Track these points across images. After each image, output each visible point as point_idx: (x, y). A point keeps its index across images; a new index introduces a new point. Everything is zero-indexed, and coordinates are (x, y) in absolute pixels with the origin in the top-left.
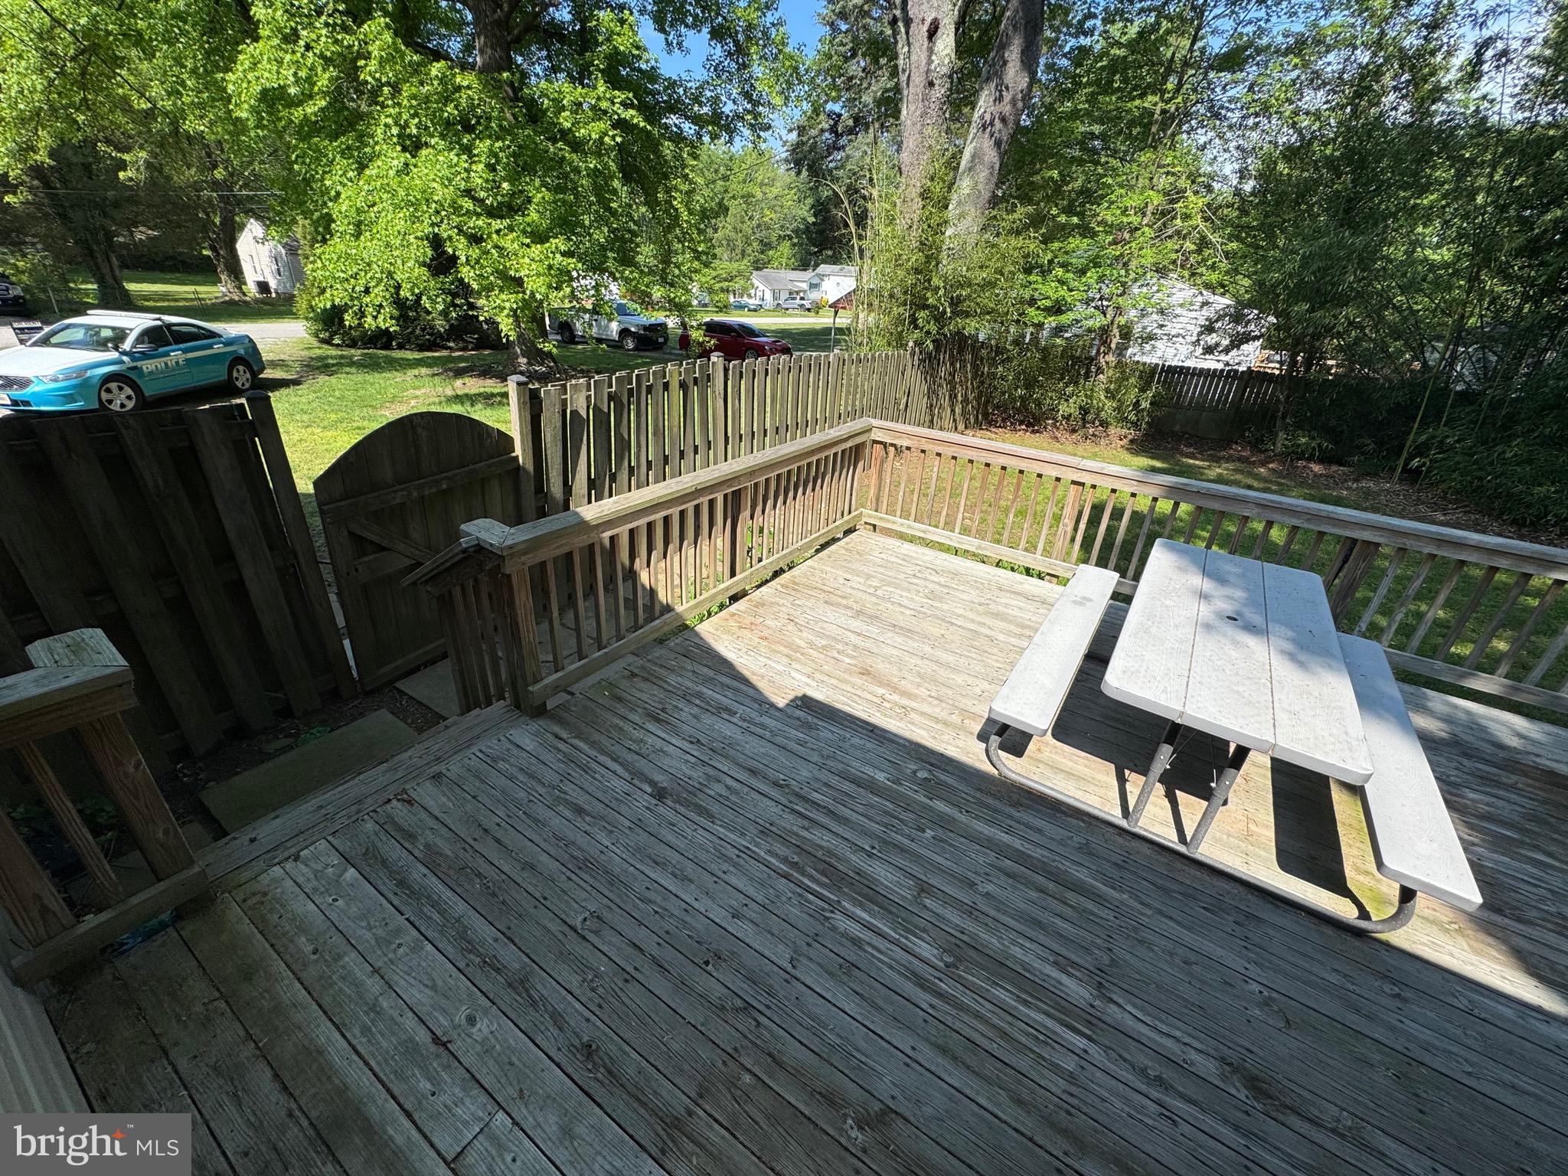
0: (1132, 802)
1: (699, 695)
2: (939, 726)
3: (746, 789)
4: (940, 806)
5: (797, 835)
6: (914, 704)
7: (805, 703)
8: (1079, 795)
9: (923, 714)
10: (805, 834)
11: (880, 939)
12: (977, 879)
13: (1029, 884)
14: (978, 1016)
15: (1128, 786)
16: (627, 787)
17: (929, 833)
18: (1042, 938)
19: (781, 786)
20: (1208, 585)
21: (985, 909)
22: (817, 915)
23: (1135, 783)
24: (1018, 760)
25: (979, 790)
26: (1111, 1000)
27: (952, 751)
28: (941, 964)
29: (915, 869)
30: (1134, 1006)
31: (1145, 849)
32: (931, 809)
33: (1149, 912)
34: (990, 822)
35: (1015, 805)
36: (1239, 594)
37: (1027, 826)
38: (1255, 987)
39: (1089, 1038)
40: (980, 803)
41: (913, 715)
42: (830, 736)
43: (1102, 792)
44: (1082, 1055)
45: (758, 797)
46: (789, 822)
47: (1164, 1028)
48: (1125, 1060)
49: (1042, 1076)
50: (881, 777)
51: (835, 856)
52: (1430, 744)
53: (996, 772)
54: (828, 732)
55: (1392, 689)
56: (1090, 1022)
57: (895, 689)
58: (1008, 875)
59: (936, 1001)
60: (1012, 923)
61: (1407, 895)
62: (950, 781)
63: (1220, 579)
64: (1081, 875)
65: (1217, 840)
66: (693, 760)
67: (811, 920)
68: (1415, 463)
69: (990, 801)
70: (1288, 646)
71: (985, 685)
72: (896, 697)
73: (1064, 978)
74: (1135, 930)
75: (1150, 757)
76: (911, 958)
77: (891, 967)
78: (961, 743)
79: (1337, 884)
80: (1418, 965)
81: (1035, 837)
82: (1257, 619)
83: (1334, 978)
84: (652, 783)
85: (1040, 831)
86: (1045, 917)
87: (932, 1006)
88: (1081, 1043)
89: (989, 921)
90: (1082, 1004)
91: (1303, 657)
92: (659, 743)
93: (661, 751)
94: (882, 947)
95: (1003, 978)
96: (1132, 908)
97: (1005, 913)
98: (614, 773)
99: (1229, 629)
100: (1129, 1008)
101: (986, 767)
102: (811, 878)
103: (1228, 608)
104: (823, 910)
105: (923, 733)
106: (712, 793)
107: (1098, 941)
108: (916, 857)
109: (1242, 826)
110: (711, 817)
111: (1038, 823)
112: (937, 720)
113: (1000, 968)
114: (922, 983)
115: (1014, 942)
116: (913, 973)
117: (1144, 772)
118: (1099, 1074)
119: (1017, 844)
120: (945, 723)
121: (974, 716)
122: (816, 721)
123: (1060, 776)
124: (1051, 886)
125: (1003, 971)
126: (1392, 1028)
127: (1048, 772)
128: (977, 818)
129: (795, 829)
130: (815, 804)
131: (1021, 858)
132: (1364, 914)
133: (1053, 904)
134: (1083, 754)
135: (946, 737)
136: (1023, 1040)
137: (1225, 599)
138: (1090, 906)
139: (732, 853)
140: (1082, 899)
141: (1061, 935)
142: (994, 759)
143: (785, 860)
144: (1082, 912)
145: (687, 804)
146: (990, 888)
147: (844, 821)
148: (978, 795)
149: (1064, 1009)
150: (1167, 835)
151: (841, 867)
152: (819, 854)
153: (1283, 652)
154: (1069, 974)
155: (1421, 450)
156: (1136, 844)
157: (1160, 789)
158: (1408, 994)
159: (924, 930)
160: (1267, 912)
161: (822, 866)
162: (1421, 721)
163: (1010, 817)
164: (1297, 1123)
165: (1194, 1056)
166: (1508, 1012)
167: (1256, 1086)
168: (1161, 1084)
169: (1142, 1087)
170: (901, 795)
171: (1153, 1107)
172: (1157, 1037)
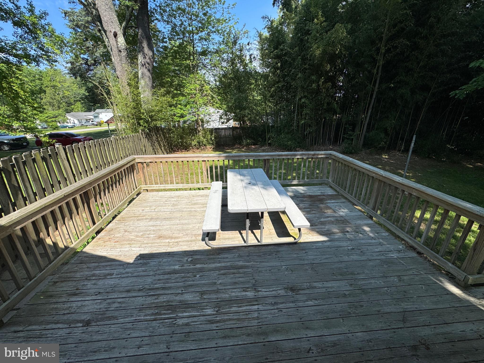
0: (245, 238)
1: (94, 275)
2: (190, 243)
3: (127, 299)
4: (198, 266)
5: (154, 303)
6: (179, 240)
7: (142, 257)
8: (233, 243)
9: (183, 241)
10: (157, 301)
11: (195, 318)
12: (216, 281)
13: (230, 274)
14: (230, 320)
15: (243, 235)
16: (68, 331)
17: (198, 276)
18: (238, 286)
19: (142, 290)
20: (242, 178)
21: (221, 288)
22: (171, 325)
23: (244, 232)
24: (215, 241)
25: (208, 255)
26: (259, 291)
27: (196, 248)
28: (215, 312)
29: (197, 289)
30: (264, 289)
31: (252, 248)
32: (196, 268)
33: (258, 263)
34: (214, 263)
35: (219, 254)
36: (249, 177)
37: (224, 258)
38: (284, 267)
39: (258, 304)
40: (209, 259)
41: (181, 243)
42: (155, 263)
43: (238, 239)
44: (258, 310)
45: (133, 299)
46: (150, 300)
47: (271, 290)
48: (267, 304)
49: (252, 323)
50: (177, 267)
51: (171, 301)
52: (292, 198)
53: (210, 248)
54: (153, 262)
55: (282, 189)
56: (256, 300)
57: (172, 238)
58: (224, 274)
59: (218, 324)
60: (229, 287)
61: (300, 230)
62: (198, 257)
63: (244, 175)
64: (241, 263)
65: (265, 238)
66: (99, 301)
67: (170, 328)
68: (269, 142)
69: (212, 257)
70: (262, 186)
71: (199, 225)
72: (173, 240)
73: (247, 293)
74: (257, 270)
75: (245, 225)
76: (206, 317)
77: (201, 324)
78: (198, 245)
79: (288, 235)
80: (306, 244)
81: (227, 260)
82: (254, 182)
83: (295, 256)
84: (80, 321)
85: (227, 258)
86: (237, 280)
87: (217, 327)
88: (256, 307)
89: (223, 291)
90: (253, 297)
91: (265, 187)
92: (79, 304)
93: (82, 306)
94: (196, 320)
95: (232, 304)
96: (255, 265)
97: (227, 286)
98: (59, 328)
99: (250, 186)
100: (263, 290)
101: (207, 248)
102: (165, 314)
103: (248, 181)
104: (173, 322)
105: (185, 247)
106: (113, 309)
107: (251, 278)
108: (197, 285)
109: (268, 232)
110: (115, 318)
111: (226, 256)
112: (188, 241)
113: (231, 302)
114: (211, 322)
115: (232, 292)
116: (209, 321)
117: (245, 229)
118: (263, 312)
119: (223, 264)
120: (191, 241)
121: (199, 235)
122: (147, 261)
123: (227, 240)
124: (235, 271)
125: (232, 302)
126: (307, 260)
127: (224, 241)
128: (210, 263)
129: (152, 301)
130: (157, 289)
131: (225, 268)
132: (295, 239)
133: (237, 275)
134: (230, 232)
135: (193, 245)
136: (244, 317)
137: (247, 180)
138: (246, 270)
139: (129, 326)
140: (243, 269)
141: (242, 282)
142: (208, 244)
143: (153, 314)
144: (244, 273)
145: (102, 320)
146: (220, 281)
147: (170, 288)
148: (208, 257)
149: (250, 301)
150: (255, 242)
151: (173, 304)
152: (165, 304)
153: (262, 187)
154: (247, 291)
155: (269, 139)
156: (250, 248)
157: (250, 232)
158: (307, 251)
159: (207, 306)
160: (280, 249)
161: (166, 308)
162: (289, 194)
163: (218, 258)
164: (301, 292)
165: (279, 292)
166: (320, 244)
167: (292, 289)
168: (276, 303)
169: (272, 308)
170: (186, 269)
171: (276, 311)
172: (271, 293)
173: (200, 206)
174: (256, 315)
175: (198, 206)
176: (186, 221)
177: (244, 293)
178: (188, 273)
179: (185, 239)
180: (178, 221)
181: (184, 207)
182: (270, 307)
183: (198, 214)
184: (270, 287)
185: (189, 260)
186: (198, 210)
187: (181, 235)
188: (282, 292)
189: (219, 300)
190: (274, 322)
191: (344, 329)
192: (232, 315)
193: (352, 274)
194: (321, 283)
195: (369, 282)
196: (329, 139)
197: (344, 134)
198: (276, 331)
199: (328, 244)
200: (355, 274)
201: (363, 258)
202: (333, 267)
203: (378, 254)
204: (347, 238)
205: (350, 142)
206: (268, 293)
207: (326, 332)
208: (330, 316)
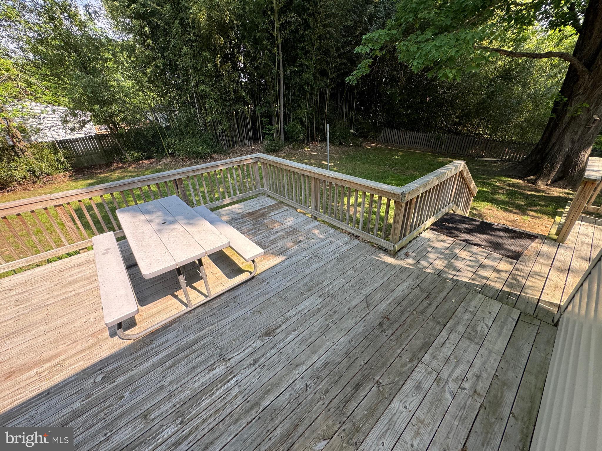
0: (185, 300)
2: (87, 352)
4: (121, 379)
6: (62, 358)
8: (168, 315)
9: (72, 356)
12: (162, 383)
13: (180, 361)
14: (205, 420)
15: (180, 297)
17: (127, 394)
18: (199, 370)
20: (148, 217)
21: (174, 388)
23: (180, 294)
24: (136, 327)
25: (131, 354)
26: (229, 359)
27: (104, 355)
28: (178, 426)
29: (134, 414)
30: (235, 352)
31: (200, 309)
32: (117, 386)
33: (216, 325)
34: (148, 359)
35: (151, 342)
36: (159, 214)
37: (162, 344)
38: (249, 313)
39: (235, 376)
40: (136, 358)
41: (67, 362)
43: (174, 307)
44: (237, 383)
47: (244, 348)
48: (245, 368)
49: (235, 404)
50: (77, 405)
52: (229, 222)
53: (132, 341)
55: (213, 215)
56: (231, 372)
57: (42, 362)
58: (171, 367)
59: (190, 438)
60: (186, 379)
61: (253, 261)
62: (115, 365)
63: (150, 213)
64: (192, 337)
65: (213, 287)
68: (170, 151)
69: (140, 352)
70: (185, 221)
71: (94, 315)
72: (47, 365)
73: (215, 372)
74: (217, 333)
75: (178, 282)
76: (167, 442)
78: (105, 347)
79: (240, 271)
80: (265, 273)
81: (168, 344)
82: (171, 219)
83: (258, 292)
85: (167, 341)
86: (194, 363)
87: (190, 442)
88: (233, 381)
89: (180, 389)
90: (225, 371)
91: (191, 222)
95: (200, 398)
96: (212, 329)
97: (182, 380)
99: (166, 227)
100: (235, 355)
101: (126, 343)
103: (160, 220)
105: (82, 362)
107: (213, 349)
108: (131, 409)
109: (214, 278)
111: (164, 339)
112: (83, 351)
113: (196, 397)
114: (179, 442)
115: (193, 384)
117: (180, 288)
118: (244, 381)
119: (164, 354)
120: (89, 348)
121: (101, 331)
123: (156, 316)
124: (187, 352)
125: (199, 396)
126: (272, 291)
127: (151, 320)
128: (141, 364)
131: (170, 356)
132: (251, 273)
133: (192, 356)
134: (157, 301)
135: (96, 352)
136: (222, 404)
137: (157, 217)
138: (202, 343)
140: (198, 344)
141: (203, 362)
142: (127, 338)
144: (201, 347)
146: (169, 379)
148: (133, 356)
149: (223, 379)
150: (202, 299)
153: (185, 224)
154: (215, 369)
156: (197, 311)
157: (188, 288)
158: (268, 281)
159: (161, 427)
160: (236, 293)
162: (225, 218)
163: (153, 349)
164: (278, 331)
165: (254, 345)
166: (279, 267)
167: (267, 334)
168: (255, 361)
169: (253, 368)
170: (97, 398)
171: (259, 369)
172: (245, 352)
173: (83, 283)
174: (236, 390)
175: (78, 285)
176: (64, 320)
177: (211, 374)
178: (105, 401)
179: (75, 351)
180: (44, 328)
181: (48, 296)
182: (250, 370)
183: (85, 298)
184: (242, 345)
185: (99, 379)
186: (82, 290)
187: (61, 348)
188: (258, 344)
189: (177, 406)
190: (261, 383)
191: (329, 344)
192: (204, 413)
193: (318, 284)
194: (294, 309)
195: (333, 285)
196: (248, 138)
197: (263, 129)
198: (267, 392)
199: (287, 262)
200: (320, 284)
201: (322, 264)
202: (299, 286)
203: (332, 253)
204: (302, 248)
205: (271, 138)
206: (241, 355)
207: (314, 358)
208: (313, 339)
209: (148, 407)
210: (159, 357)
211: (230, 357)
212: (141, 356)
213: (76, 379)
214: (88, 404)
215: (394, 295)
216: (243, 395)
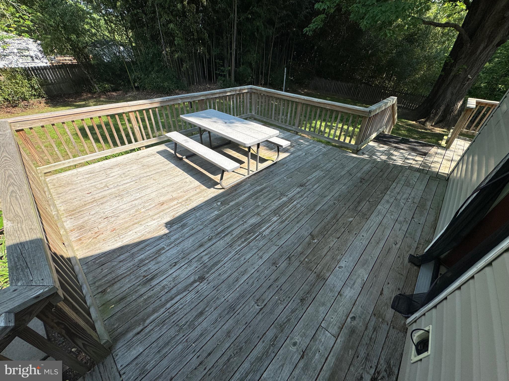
2: (200, 195)
4: (232, 204)
6: (187, 197)
9: (192, 196)
10: (234, 236)
11: (272, 226)
12: (257, 204)
13: (260, 196)
14: (291, 215)
18: (273, 199)
20: (209, 120)
21: (265, 206)
22: (263, 238)
24: (220, 184)
27: (211, 195)
28: (279, 217)
29: (252, 214)
31: (254, 177)
32: (232, 206)
33: (268, 183)
34: (240, 196)
36: (215, 118)
38: (285, 178)
39: (295, 201)
40: (233, 196)
41: (192, 198)
44: (298, 203)
46: (228, 239)
47: (292, 191)
48: (298, 198)
49: (302, 209)
50: (216, 213)
51: (244, 230)
56: (291, 200)
57: (176, 199)
58: (257, 199)
59: (287, 220)
60: (269, 203)
62: (223, 199)
64: (258, 188)
66: (186, 266)
67: (265, 239)
69: (233, 194)
71: (187, 180)
72: (181, 200)
74: (272, 186)
76: (277, 222)
77: (279, 226)
78: (209, 193)
79: (265, 160)
81: (247, 191)
82: (227, 121)
83: (283, 169)
84: (195, 281)
85: (245, 189)
86: (268, 197)
87: (289, 221)
89: (269, 206)
90: (288, 199)
91: (244, 123)
94: (274, 226)
95: (282, 208)
96: (267, 185)
97: (267, 203)
98: (181, 299)
101: (222, 190)
102: (250, 237)
103: (221, 121)
104: (262, 236)
105: (201, 199)
107: (275, 192)
108: (248, 213)
111: (242, 189)
112: (197, 194)
113: (280, 208)
114: (282, 222)
115: (274, 204)
118: (301, 202)
120: (199, 193)
121: (199, 186)
122: (182, 223)
124: (261, 193)
126: (292, 168)
127: (227, 181)
128: (238, 198)
130: (222, 231)
131: (252, 195)
132: (273, 161)
133: (265, 195)
135: (206, 195)
136: (295, 210)
137: (217, 120)
138: (266, 190)
140: (264, 190)
141: (273, 196)
142: (219, 188)
143: (243, 242)
144: (267, 192)
146: (260, 203)
148: (230, 195)
149: (289, 202)
150: (251, 173)
152: (242, 233)
153: (241, 123)
156: (252, 178)
159: (270, 217)
160: (272, 169)
163: (239, 192)
164: (307, 184)
165: (297, 190)
166: (289, 158)
167: (301, 186)
168: (302, 196)
169: (303, 198)
171: (306, 198)
172: (294, 193)
174: (299, 206)
175: (159, 166)
176: (169, 182)
177: (281, 200)
178: (231, 211)
179: (191, 194)
182: (301, 199)
183: (171, 172)
184: (290, 190)
185: (219, 203)
187: (181, 193)
188: (298, 189)
189: (272, 211)
190: (310, 203)
191: (337, 189)
192: (288, 212)
193: (318, 166)
194: (310, 176)
195: (327, 166)
198: (315, 205)
199: (292, 156)
200: (319, 166)
201: (314, 157)
202: (307, 166)
203: (318, 152)
204: (298, 149)
206: (293, 193)
207: (332, 194)
208: (328, 187)
209: (257, 212)
210: (245, 196)
211: (287, 194)
212: (235, 195)
213: (205, 204)
214: (222, 212)
215: (363, 170)
216: (304, 206)
